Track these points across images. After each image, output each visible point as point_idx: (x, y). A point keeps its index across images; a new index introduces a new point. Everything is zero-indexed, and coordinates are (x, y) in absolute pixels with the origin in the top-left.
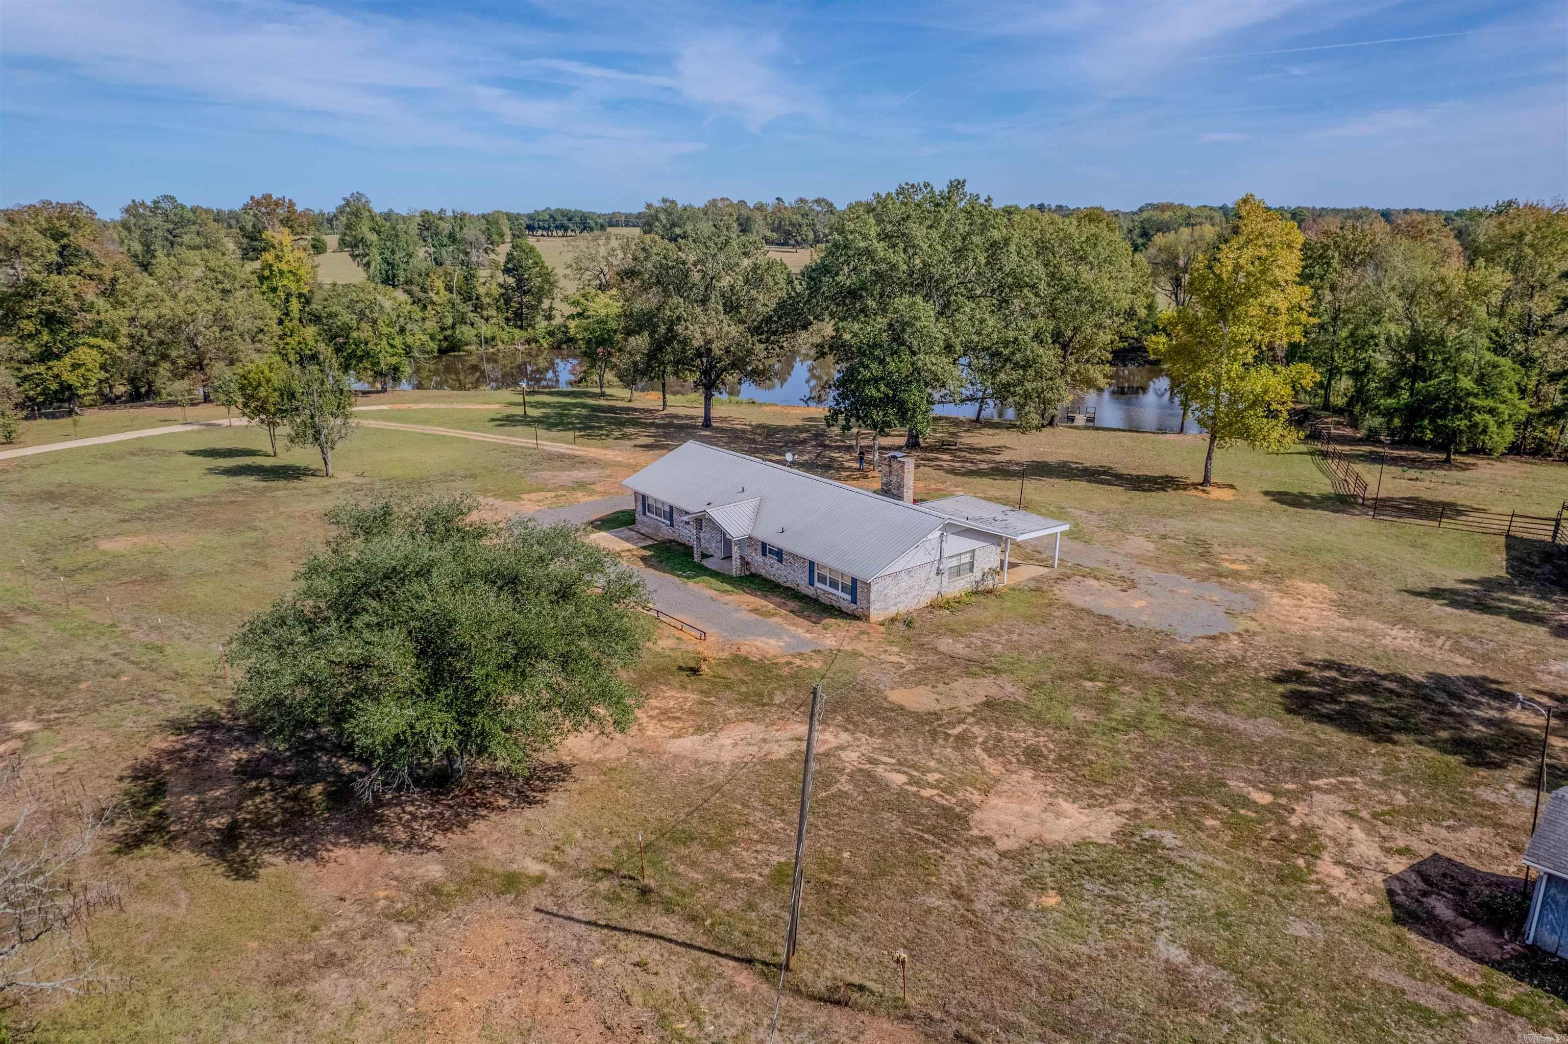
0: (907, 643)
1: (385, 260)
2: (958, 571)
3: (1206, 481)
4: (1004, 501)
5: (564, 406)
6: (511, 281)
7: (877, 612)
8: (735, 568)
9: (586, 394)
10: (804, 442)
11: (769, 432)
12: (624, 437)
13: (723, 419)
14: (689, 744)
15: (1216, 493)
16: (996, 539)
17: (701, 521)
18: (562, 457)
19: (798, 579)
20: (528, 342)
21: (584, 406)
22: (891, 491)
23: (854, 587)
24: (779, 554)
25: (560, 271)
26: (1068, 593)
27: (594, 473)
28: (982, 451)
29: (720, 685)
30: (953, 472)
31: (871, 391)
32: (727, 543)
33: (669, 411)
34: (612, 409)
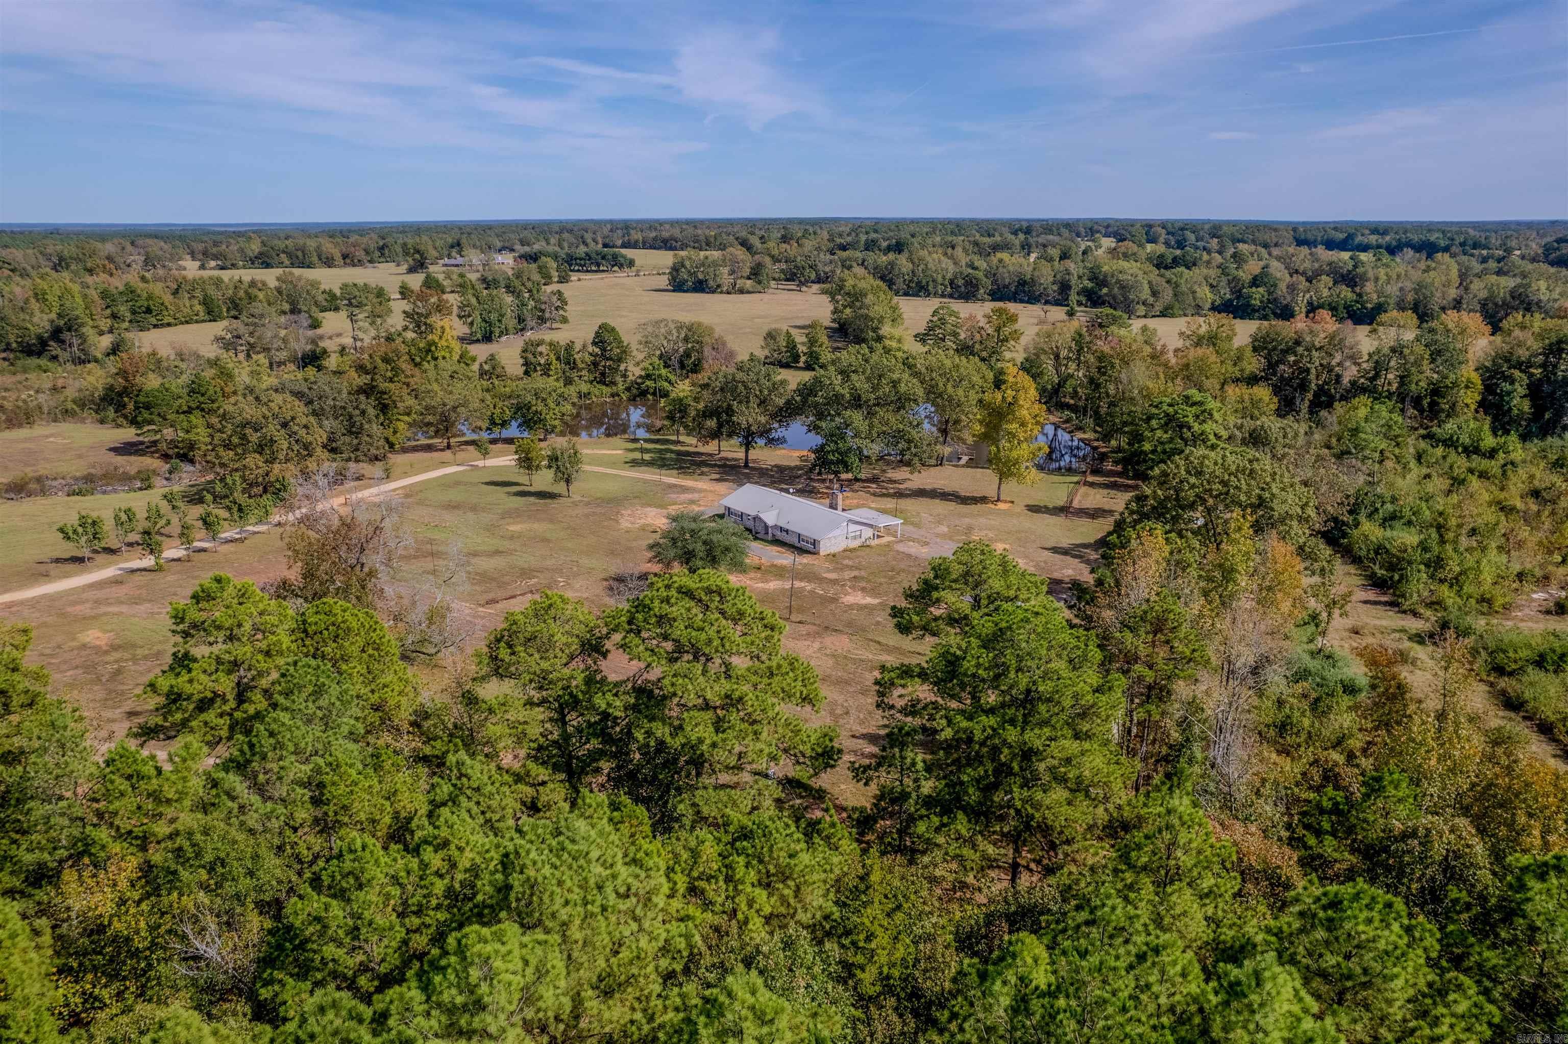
0: (831, 562)
1: (484, 320)
2: (855, 538)
3: (998, 500)
4: (878, 510)
5: (660, 451)
6: (597, 350)
7: (822, 553)
8: (770, 537)
9: (667, 441)
10: (799, 477)
11: (781, 469)
12: (702, 474)
13: (754, 461)
14: (760, 585)
15: (1001, 506)
16: (871, 526)
17: (756, 518)
18: (675, 486)
19: (794, 540)
20: (613, 395)
21: (672, 451)
22: (833, 506)
23: (815, 543)
24: (787, 531)
25: (634, 346)
26: (900, 547)
27: (696, 496)
28: (895, 482)
29: (767, 572)
30: (874, 495)
31: (831, 457)
32: (766, 527)
33: (723, 454)
34: (688, 454)
